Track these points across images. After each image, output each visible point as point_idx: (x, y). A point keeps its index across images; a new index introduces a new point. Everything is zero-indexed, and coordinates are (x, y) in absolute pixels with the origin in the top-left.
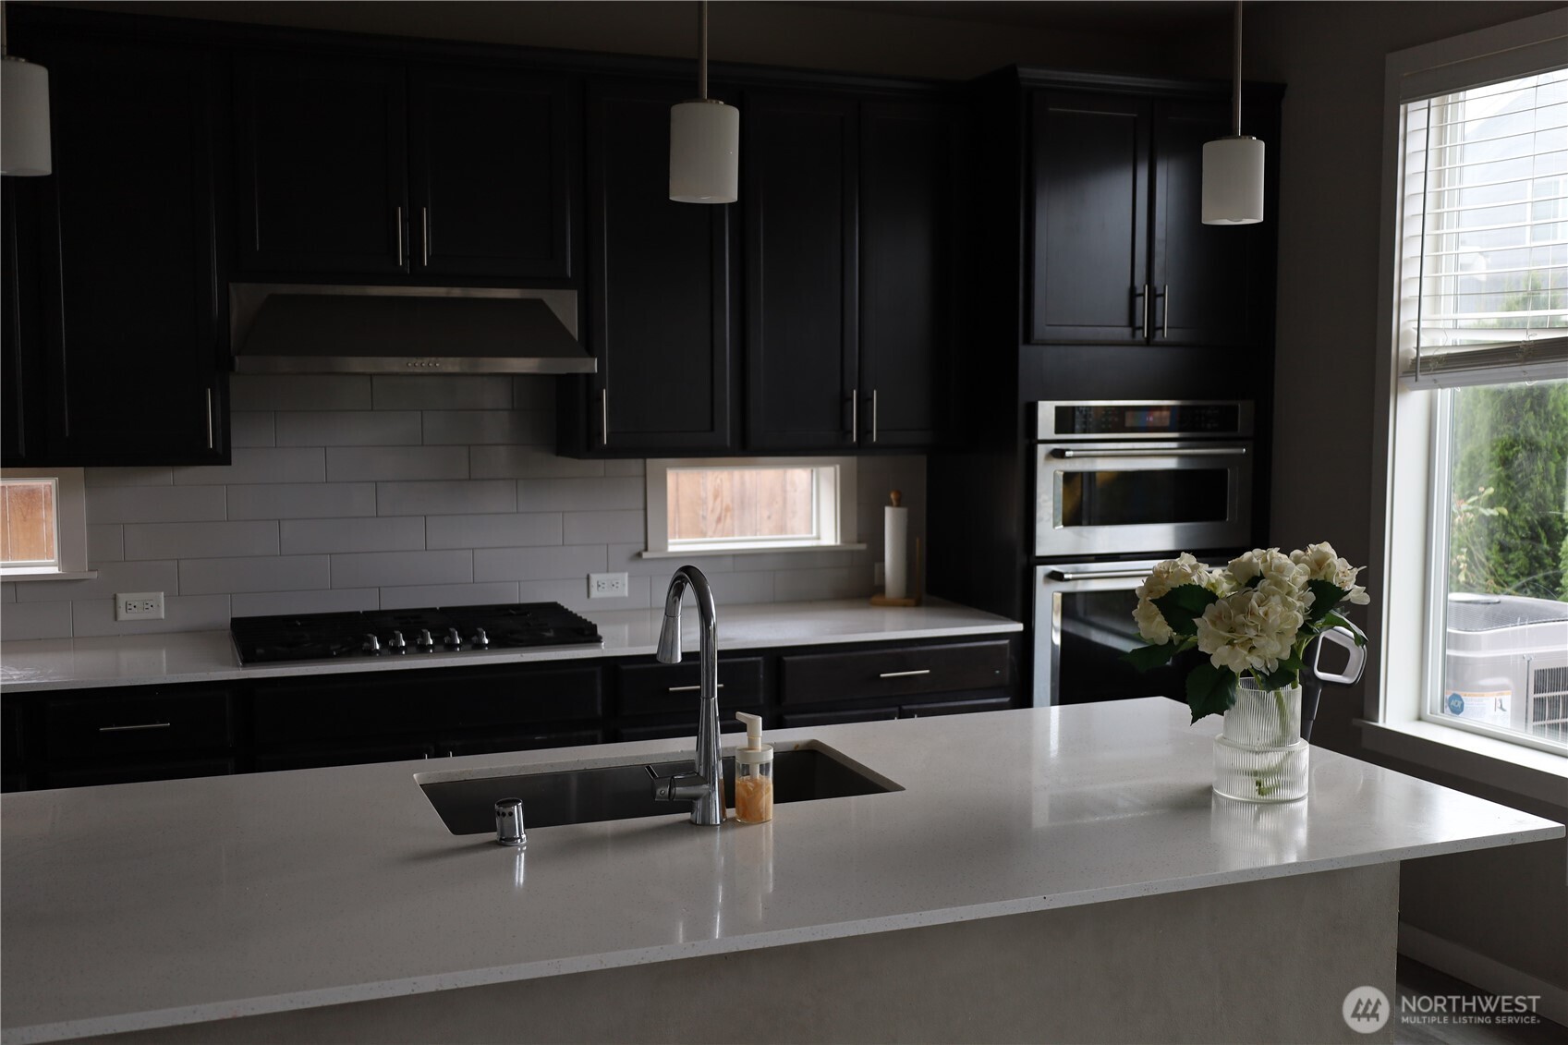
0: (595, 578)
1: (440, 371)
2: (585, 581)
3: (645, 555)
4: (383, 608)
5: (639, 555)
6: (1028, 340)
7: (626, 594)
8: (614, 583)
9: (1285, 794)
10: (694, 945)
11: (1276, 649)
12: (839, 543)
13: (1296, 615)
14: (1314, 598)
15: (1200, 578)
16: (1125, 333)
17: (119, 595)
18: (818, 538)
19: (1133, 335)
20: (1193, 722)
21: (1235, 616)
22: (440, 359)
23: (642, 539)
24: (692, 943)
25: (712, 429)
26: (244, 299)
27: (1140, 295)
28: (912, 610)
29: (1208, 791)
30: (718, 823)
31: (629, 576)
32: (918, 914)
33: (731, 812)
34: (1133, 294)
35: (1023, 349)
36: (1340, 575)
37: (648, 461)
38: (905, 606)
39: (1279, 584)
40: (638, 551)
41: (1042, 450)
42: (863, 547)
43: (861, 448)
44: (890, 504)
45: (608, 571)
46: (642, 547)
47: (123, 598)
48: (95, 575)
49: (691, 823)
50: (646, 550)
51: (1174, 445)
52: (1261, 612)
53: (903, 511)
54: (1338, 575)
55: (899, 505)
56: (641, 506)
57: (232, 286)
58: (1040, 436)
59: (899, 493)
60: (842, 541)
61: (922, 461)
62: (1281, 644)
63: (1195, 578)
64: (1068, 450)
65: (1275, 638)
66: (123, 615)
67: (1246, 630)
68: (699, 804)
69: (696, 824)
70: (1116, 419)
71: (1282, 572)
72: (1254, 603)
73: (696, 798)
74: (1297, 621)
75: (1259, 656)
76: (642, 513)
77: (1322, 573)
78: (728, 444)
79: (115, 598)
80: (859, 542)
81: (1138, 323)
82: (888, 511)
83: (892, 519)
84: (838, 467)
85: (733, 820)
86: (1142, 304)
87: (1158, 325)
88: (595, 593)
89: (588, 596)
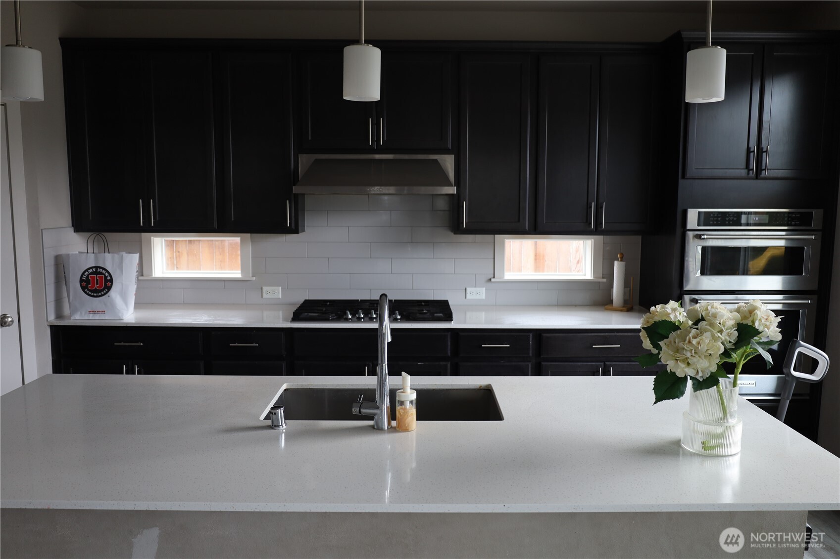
0: (469, 290)
1: (382, 193)
2: (464, 291)
3: (493, 280)
4: (372, 299)
5: (490, 280)
6: (683, 177)
7: (484, 298)
8: (478, 292)
9: (720, 451)
10: (285, 505)
11: (707, 366)
12: (592, 278)
13: (719, 345)
14: (737, 335)
15: (676, 316)
16: (744, 172)
17: (263, 287)
18: (585, 275)
19: (748, 174)
20: (655, 403)
21: (678, 343)
22: (382, 187)
23: (493, 273)
24: (284, 504)
25: (519, 221)
26: (304, 161)
27: (752, 152)
28: (625, 313)
29: (677, 443)
30: (386, 429)
31: (486, 290)
32: (421, 505)
33: (394, 423)
34: (749, 151)
35: (681, 181)
36: (763, 321)
37: (496, 236)
38: (621, 311)
39: (712, 325)
40: (490, 278)
41: (690, 234)
42: (605, 280)
43: (596, 232)
44: (617, 260)
45: (475, 287)
46: (492, 276)
47: (265, 289)
48: (254, 278)
49: (373, 427)
50: (494, 277)
51: (784, 233)
52: (694, 342)
53: (623, 263)
54: (760, 320)
55: (621, 261)
56: (492, 257)
57: (299, 155)
58: (688, 227)
59: (622, 255)
60: (593, 277)
61: (639, 239)
62: (710, 362)
63: (672, 316)
64: (703, 235)
65: (703, 358)
66: (265, 296)
67: (685, 352)
68: (376, 418)
69: (374, 428)
70: (735, 219)
71: (716, 318)
72: (691, 335)
73: (375, 414)
74: (719, 349)
75: (694, 369)
76: (492, 260)
77: (751, 319)
78: (527, 228)
79: (262, 289)
80: (603, 278)
81: (751, 167)
82: (616, 262)
83: (618, 268)
84: (593, 240)
85: (395, 428)
86: (753, 157)
87: (764, 168)
88: (468, 296)
89: (466, 298)
